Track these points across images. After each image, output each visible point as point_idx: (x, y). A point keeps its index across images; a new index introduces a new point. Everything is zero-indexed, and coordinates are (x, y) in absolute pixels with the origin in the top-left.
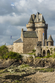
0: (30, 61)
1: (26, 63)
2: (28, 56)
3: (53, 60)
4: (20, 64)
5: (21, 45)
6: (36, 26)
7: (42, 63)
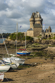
0: (38, 41)
1: (36, 42)
2: (37, 38)
3: (53, 40)
4: (33, 43)
5: (32, 32)
6: (35, 20)
7: (47, 42)
